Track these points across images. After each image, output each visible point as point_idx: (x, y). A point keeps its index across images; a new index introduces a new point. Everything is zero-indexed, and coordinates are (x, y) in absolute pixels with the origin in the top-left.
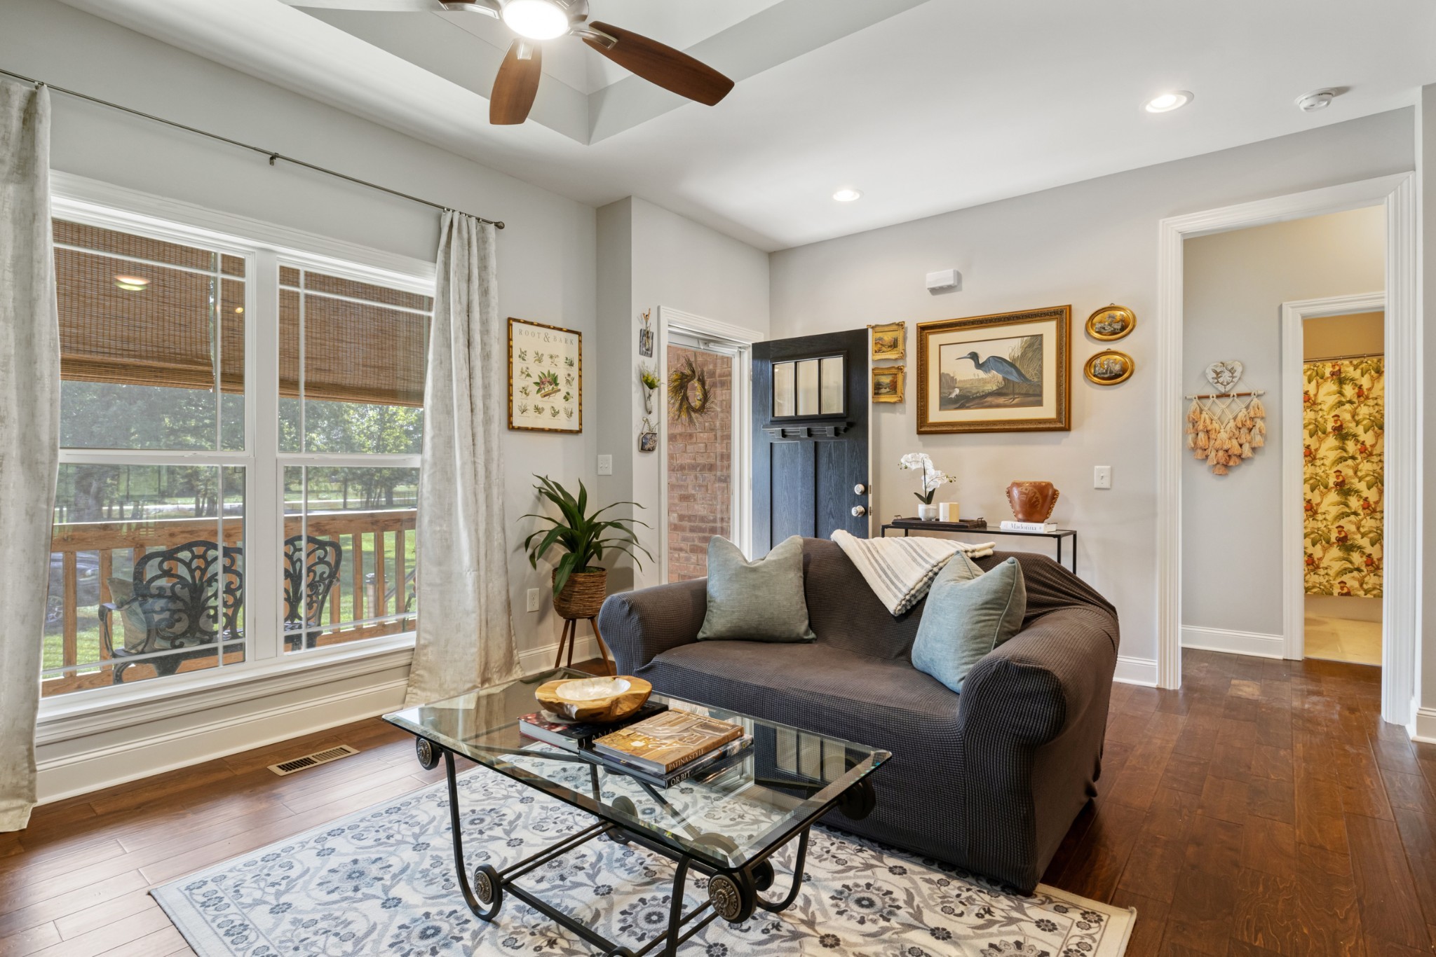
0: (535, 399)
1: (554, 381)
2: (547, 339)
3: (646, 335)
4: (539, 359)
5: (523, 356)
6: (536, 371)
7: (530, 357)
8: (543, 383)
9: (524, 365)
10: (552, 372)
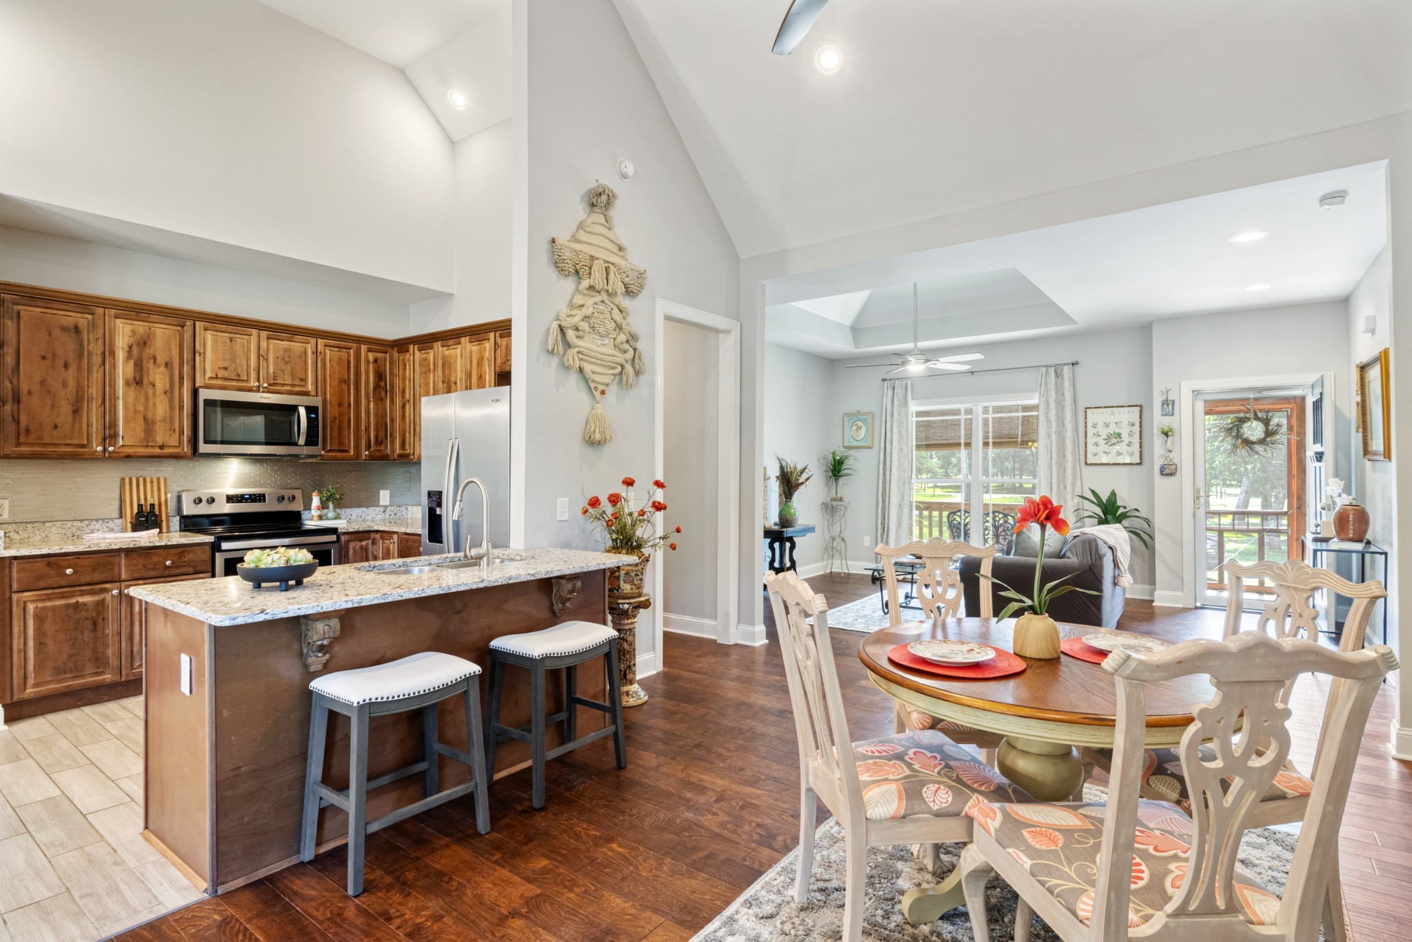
0: (1103, 447)
1: (1119, 435)
2: (1113, 413)
3: (1166, 403)
4: (1107, 425)
5: (1095, 426)
6: (1104, 433)
7: (1100, 426)
8: (1109, 438)
9: (1095, 431)
10: (1117, 432)
